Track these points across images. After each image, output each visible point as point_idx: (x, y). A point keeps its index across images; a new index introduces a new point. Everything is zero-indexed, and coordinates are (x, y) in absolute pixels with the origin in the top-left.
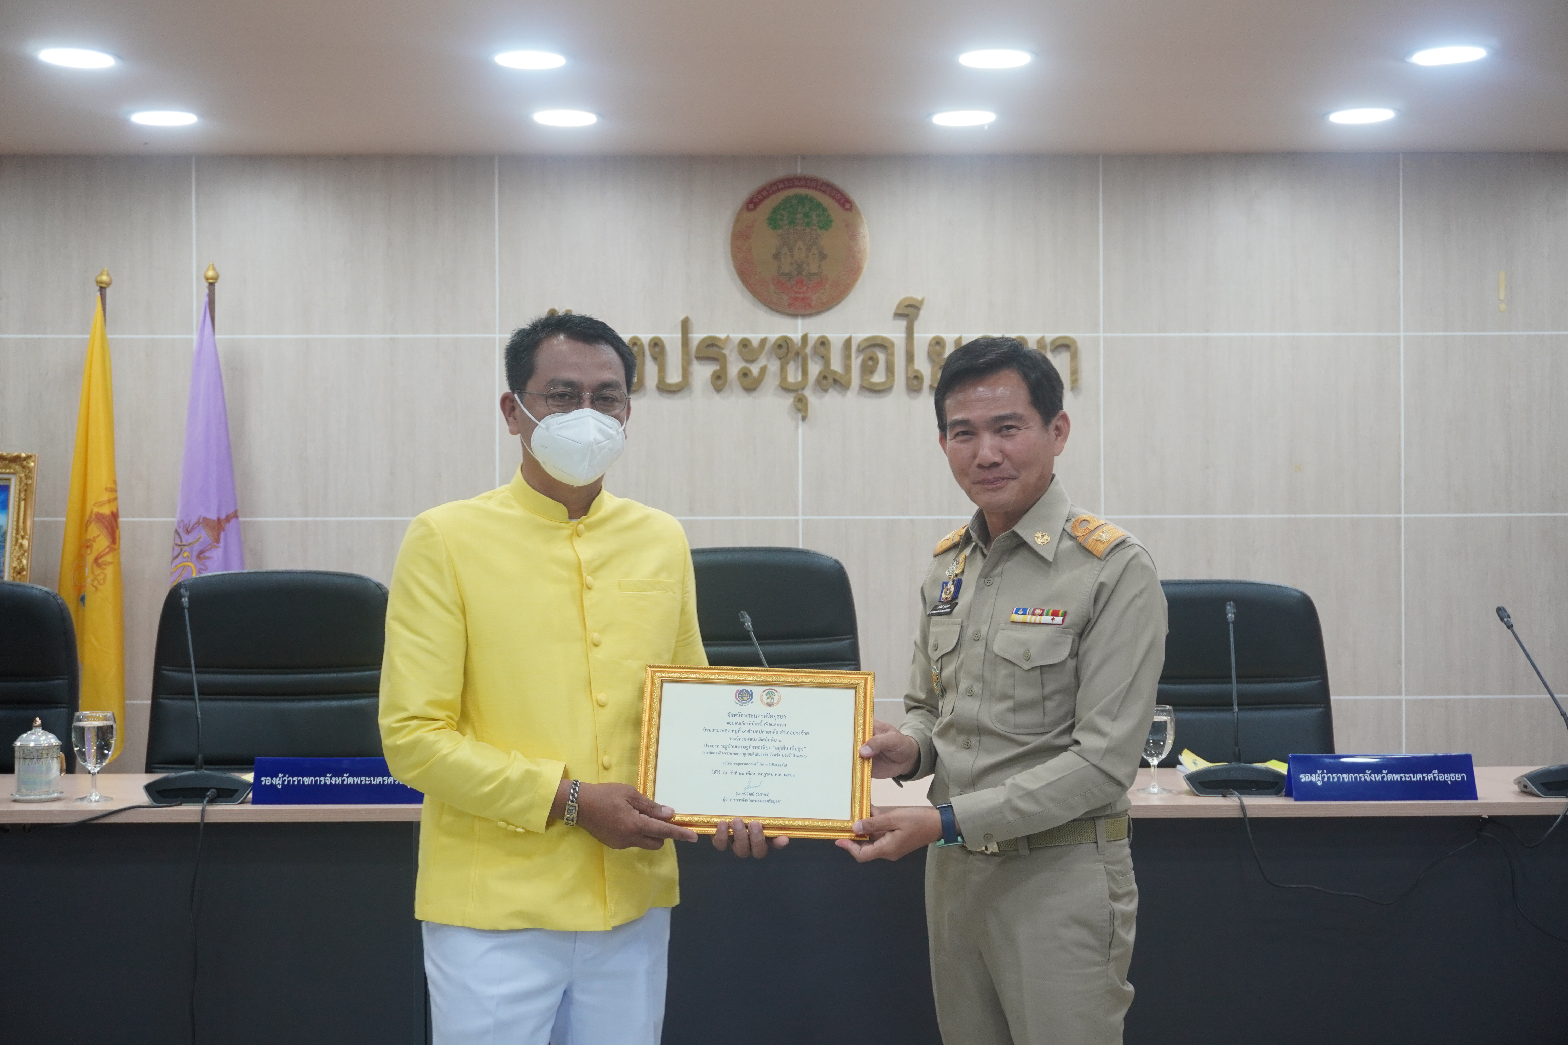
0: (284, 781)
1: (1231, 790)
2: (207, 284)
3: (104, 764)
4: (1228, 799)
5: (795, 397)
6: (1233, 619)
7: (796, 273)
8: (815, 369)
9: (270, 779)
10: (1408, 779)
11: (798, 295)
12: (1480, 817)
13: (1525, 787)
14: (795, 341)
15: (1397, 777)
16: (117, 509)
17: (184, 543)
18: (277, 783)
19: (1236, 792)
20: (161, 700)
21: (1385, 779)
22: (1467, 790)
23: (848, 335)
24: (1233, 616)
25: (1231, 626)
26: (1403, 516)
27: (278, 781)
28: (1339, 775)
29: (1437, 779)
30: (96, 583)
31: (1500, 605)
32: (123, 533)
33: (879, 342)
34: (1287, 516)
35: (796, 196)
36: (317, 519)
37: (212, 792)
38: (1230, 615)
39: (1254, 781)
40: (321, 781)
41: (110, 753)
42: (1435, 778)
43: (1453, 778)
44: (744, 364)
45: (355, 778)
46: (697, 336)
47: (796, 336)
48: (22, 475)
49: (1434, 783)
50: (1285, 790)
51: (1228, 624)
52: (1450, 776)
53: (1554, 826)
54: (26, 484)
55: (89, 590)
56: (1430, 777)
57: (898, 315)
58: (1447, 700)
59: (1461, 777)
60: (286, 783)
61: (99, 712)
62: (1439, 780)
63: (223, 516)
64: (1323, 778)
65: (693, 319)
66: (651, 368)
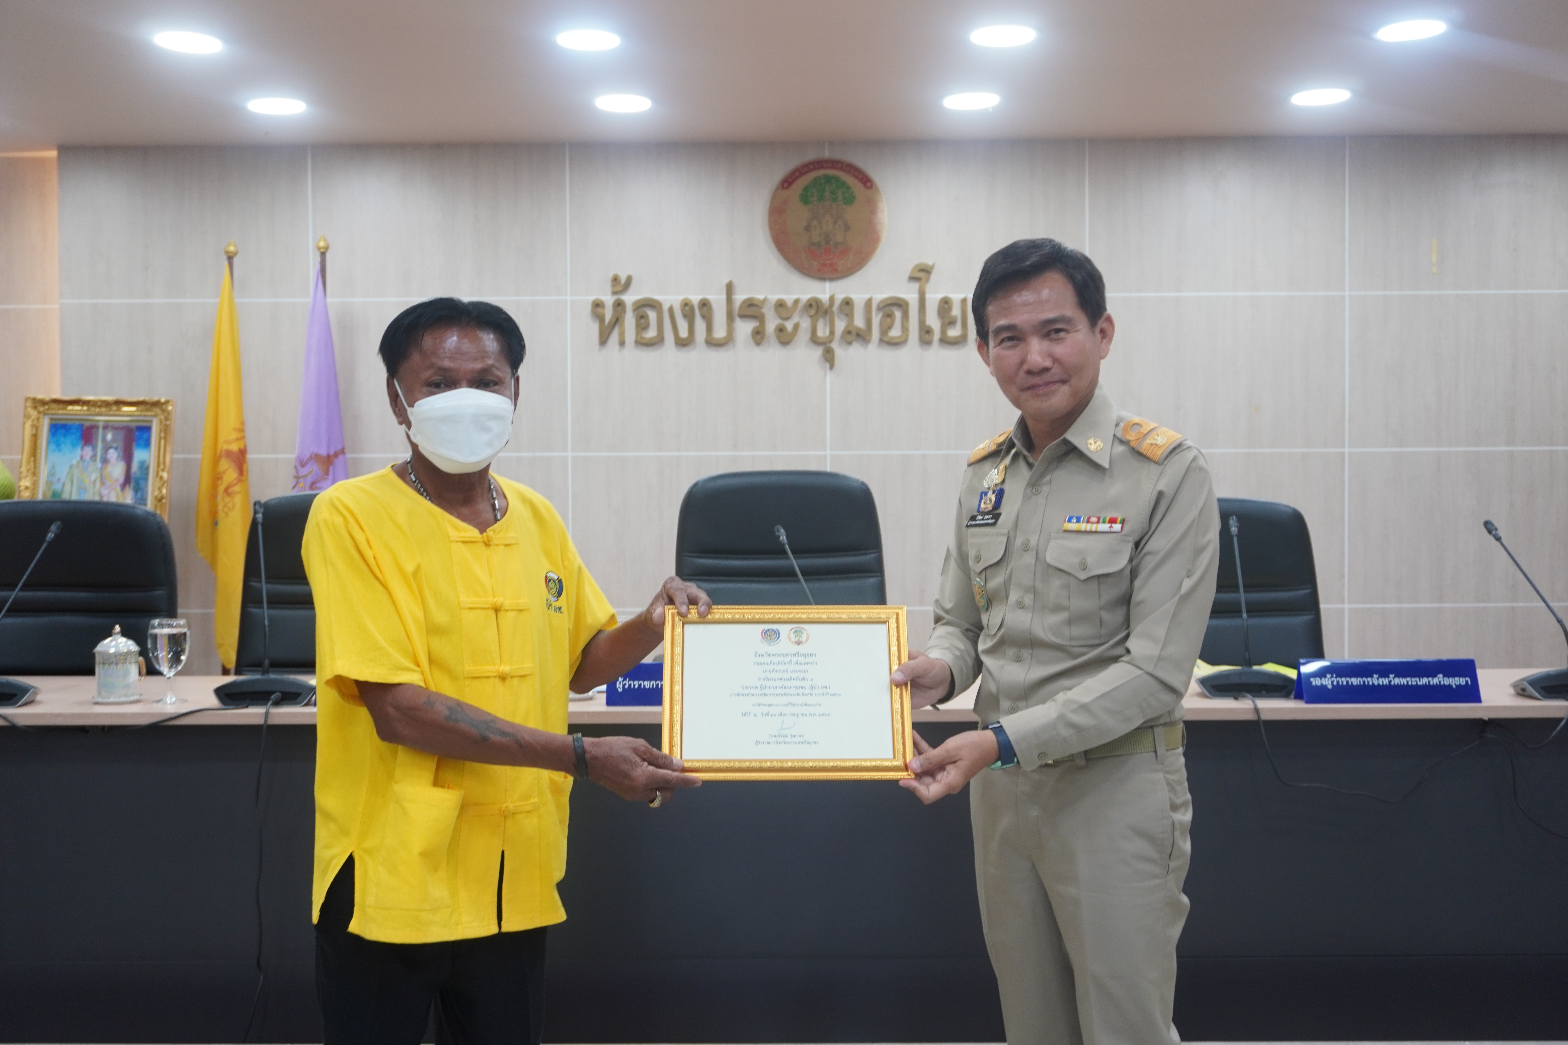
1: (1244, 693)
2: (320, 254)
4: (1240, 701)
5: (824, 350)
6: (1237, 533)
7: (824, 243)
8: (840, 325)
10: (1414, 683)
11: (827, 262)
12: (1483, 719)
13: (1524, 690)
14: (824, 301)
15: (1403, 681)
16: (245, 447)
17: (300, 475)
19: (1249, 695)
20: (250, 609)
21: (1392, 683)
22: (1471, 693)
23: (868, 296)
24: (1237, 530)
25: (1235, 539)
26: (1347, 450)
28: (1348, 679)
29: (1442, 683)
30: (226, 510)
31: (1487, 519)
32: (251, 467)
33: (896, 302)
34: (1246, 450)
35: (825, 176)
37: (276, 695)
38: (1233, 529)
39: (1264, 685)
42: (1440, 682)
43: (1457, 682)
44: (779, 321)
46: (739, 298)
47: (824, 297)
48: (162, 417)
49: (1440, 687)
50: (1294, 693)
51: (1232, 537)
52: (1455, 681)
53: (1559, 728)
54: (166, 426)
55: (221, 515)
57: (912, 279)
59: (1465, 681)
61: (176, 620)
62: (1444, 684)
63: (332, 452)
64: (1332, 682)
65: (736, 283)
66: (700, 325)
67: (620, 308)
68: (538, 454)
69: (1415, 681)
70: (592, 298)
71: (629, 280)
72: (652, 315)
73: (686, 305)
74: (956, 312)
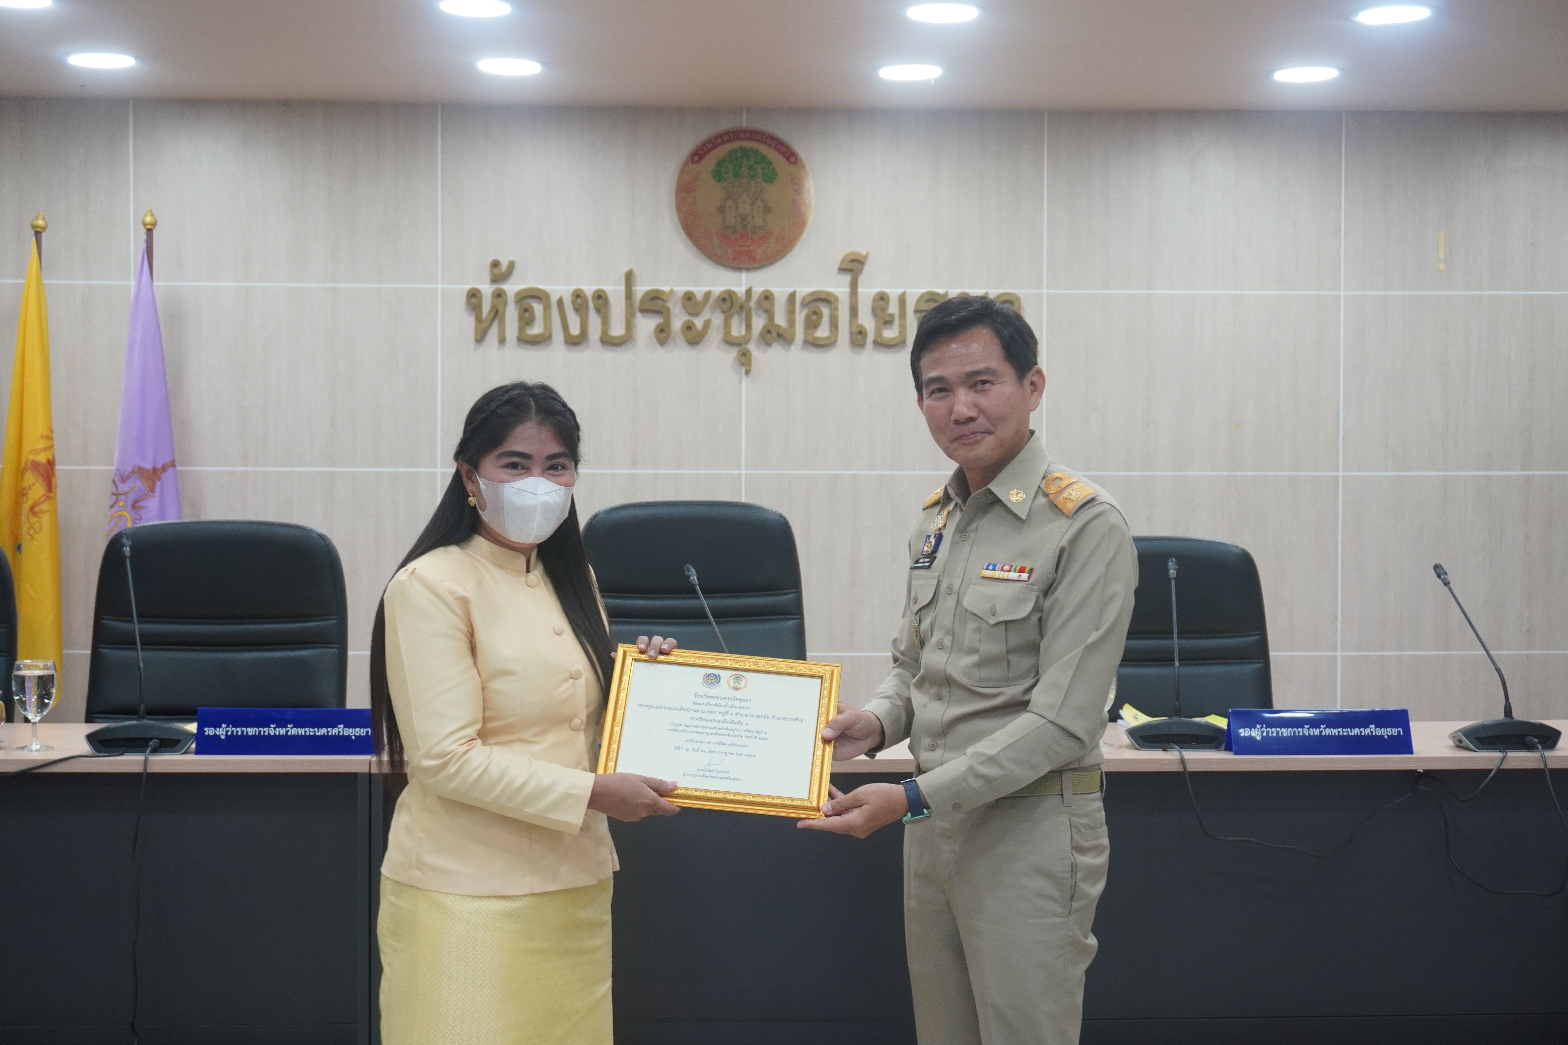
0: (227, 732)
1: (1172, 744)
2: (145, 230)
3: (45, 713)
4: (1168, 752)
5: (739, 351)
6: (1175, 576)
7: (740, 226)
8: (759, 323)
9: (213, 729)
10: (1345, 734)
11: (743, 249)
12: (1415, 771)
13: (1460, 741)
14: (739, 295)
15: (1334, 732)
16: (54, 458)
17: (120, 492)
18: (221, 733)
19: (1176, 747)
20: (101, 650)
21: (1323, 734)
22: (1403, 744)
23: (791, 290)
24: (1175, 572)
25: (1173, 582)
26: (1340, 474)
27: (221, 732)
28: (1278, 729)
29: (1374, 734)
30: (32, 532)
31: (1437, 563)
32: (60, 481)
33: (823, 296)
34: (1227, 473)
35: (741, 148)
36: (257, 469)
37: (155, 742)
38: (1172, 571)
39: (1194, 736)
40: (264, 732)
41: (51, 702)
42: (1372, 732)
43: (1389, 733)
44: (687, 317)
45: (299, 729)
46: (641, 289)
47: (740, 290)
49: (1371, 738)
50: (1224, 744)
51: (1171, 580)
52: (1387, 731)
53: (1487, 780)
55: (25, 538)
56: (1367, 731)
57: (842, 270)
58: (1382, 656)
59: (1398, 731)
60: (229, 733)
61: (40, 661)
62: (1376, 734)
63: (159, 466)
64: (1262, 732)
65: (636, 272)
66: (594, 320)
67: (499, 299)
68: (401, 470)
69: (1346, 732)
70: (469, 287)
71: (512, 265)
72: (538, 308)
73: (578, 296)
74: (893, 309)
